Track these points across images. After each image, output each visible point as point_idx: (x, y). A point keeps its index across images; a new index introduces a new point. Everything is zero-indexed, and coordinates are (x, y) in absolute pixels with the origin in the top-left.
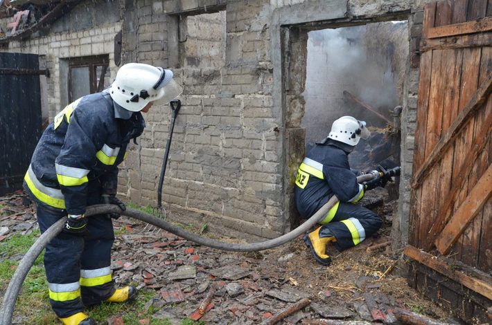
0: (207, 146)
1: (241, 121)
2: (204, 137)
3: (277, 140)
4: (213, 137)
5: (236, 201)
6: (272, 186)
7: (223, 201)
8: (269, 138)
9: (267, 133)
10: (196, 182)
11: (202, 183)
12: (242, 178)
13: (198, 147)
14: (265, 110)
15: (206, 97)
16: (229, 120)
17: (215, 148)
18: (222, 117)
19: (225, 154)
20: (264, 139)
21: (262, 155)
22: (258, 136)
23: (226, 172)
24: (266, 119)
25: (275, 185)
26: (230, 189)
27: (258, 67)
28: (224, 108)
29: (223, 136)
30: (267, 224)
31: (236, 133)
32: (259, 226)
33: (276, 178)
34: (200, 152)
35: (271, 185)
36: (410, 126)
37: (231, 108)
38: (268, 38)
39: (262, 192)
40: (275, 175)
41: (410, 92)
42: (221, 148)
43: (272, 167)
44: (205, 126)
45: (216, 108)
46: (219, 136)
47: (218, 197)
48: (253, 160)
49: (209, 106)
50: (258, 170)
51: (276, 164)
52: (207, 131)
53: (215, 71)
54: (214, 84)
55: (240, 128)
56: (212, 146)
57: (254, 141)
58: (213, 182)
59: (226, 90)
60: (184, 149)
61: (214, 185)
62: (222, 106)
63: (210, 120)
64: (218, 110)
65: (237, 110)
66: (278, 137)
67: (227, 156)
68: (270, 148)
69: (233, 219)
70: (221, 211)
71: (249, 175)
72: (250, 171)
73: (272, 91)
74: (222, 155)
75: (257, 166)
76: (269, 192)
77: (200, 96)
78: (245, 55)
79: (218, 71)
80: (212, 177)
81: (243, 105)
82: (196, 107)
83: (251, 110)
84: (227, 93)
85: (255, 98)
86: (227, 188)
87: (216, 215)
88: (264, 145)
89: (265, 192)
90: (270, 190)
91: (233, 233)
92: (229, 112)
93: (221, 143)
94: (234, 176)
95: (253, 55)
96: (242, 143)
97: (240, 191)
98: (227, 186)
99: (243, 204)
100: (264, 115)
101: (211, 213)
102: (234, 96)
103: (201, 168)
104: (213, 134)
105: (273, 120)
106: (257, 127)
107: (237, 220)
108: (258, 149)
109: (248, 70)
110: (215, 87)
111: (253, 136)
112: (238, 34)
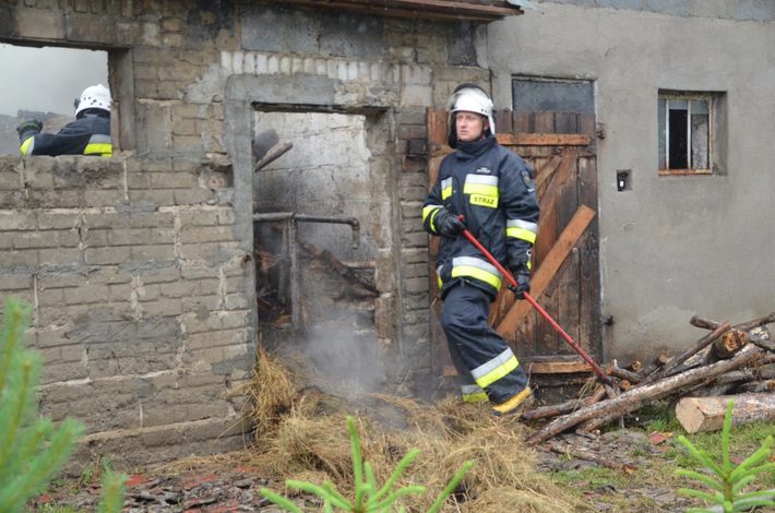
0: (99, 305)
1: (177, 250)
2: (89, 289)
3: (245, 275)
4: (113, 287)
5: (171, 391)
6: (242, 348)
7: (140, 400)
8: (230, 273)
9: (228, 265)
10: (70, 383)
11: (87, 380)
12: (184, 348)
13: (74, 311)
14: (222, 230)
15: (93, 211)
16: (149, 252)
17: (119, 307)
18: (135, 248)
19: (144, 313)
20: (222, 276)
21: (221, 301)
22: (212, 272)
23: (146, 347)
24: (225, 244)
25: (245, 345)
26: (154, 375)
27: (205, 162)
28: (137, 231)
29: (137, 280)
30: (232, 413)
31: (166, 273)
32: (219, 420)
33: (246, 334)
34: (82, 320)
35: (239, 347)
36: (407, 236)
37: (154, 230)
38: (222, 117)
39: (222, 362)
40: (245, 330)
41: (403, 199)
42: (135, 304)
43: (239, 318)
44: (93, 268)
45: (117, 232)
46: (129, 281)
47: (129, 397)
48: (204, 314)
49: (100, 228)
50: (215, 327)
51: (245, 313)
52: (98, 278)
53: (111, 164)
54: (111, 188)
55: (174, 262)
56: (111, 304)
57: (203, 281)
58: (118, 370)
59: (139, 199)
60: (36, 322)
61: (118, 378)
62: (132, 228)
63: (106, 254)
64: (124, 235)
65: (166, 234)
66: (248, 269)
67: (147, 316)
68: (233, 289)
69: (166, 427)
70: (138, 422)
71: (197, 341)
72: (199, 332)
73: (233, 200)
74: (137, 316)
75: (212, 321)
76: (236, 360)
77: (75, 211)
78: (177, 140)
79: (119, 164)
80: (113, 363)
81: (178, 222)
82: (65, 233)
83: (194, 233)
84: (145, 203)
85: (202, 212)
86: (149, 375)
87: (127, 433)
88: (223, 284)
89: (229, 361)
90: (239, 355)
91: (164, 453)
92: (151, 236)
93: (133, 296)
94: (167, 348)
95: (194, 141)
96: (179, 288)
97: (180, 373)
98: (151, 370)
99: (186, 393)
100: (220, 238)
101: (114, 434)
102: (157, 209)
103: (85, 351)
104: (112, 280)
105: (236, 244)
106: (207, 258)
107: (176, 425)
108: (213, 294)
109: (186, 166)
110: (114, 193)
111: (201, 274)
112: (162, 104)
